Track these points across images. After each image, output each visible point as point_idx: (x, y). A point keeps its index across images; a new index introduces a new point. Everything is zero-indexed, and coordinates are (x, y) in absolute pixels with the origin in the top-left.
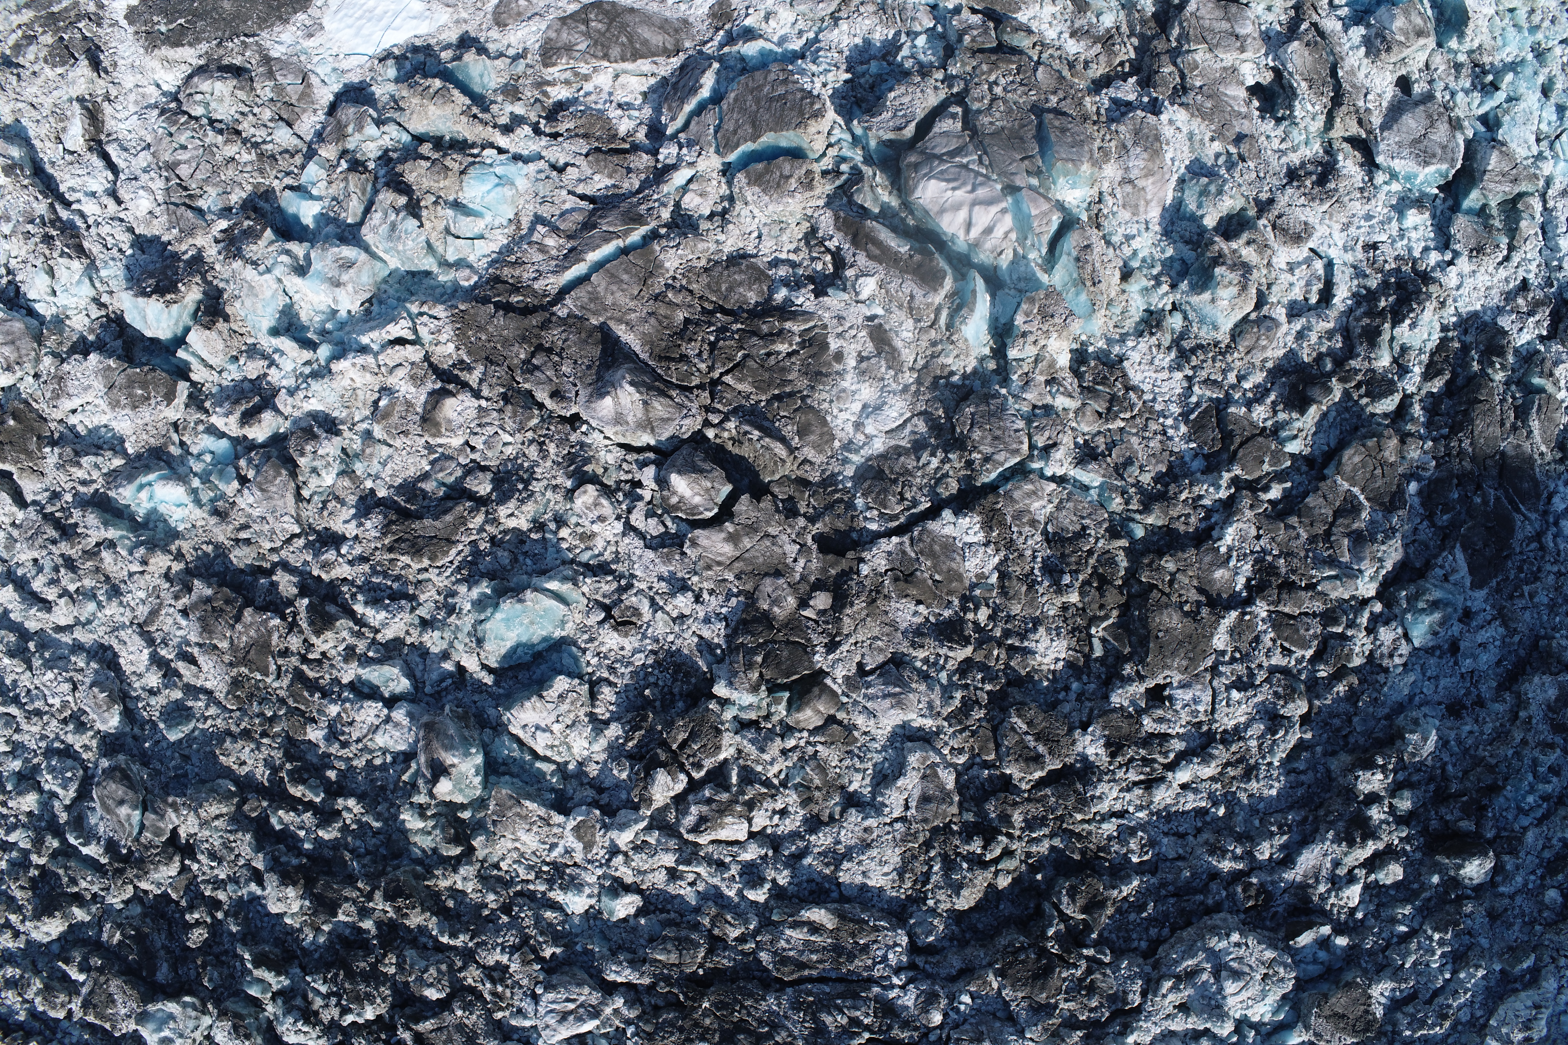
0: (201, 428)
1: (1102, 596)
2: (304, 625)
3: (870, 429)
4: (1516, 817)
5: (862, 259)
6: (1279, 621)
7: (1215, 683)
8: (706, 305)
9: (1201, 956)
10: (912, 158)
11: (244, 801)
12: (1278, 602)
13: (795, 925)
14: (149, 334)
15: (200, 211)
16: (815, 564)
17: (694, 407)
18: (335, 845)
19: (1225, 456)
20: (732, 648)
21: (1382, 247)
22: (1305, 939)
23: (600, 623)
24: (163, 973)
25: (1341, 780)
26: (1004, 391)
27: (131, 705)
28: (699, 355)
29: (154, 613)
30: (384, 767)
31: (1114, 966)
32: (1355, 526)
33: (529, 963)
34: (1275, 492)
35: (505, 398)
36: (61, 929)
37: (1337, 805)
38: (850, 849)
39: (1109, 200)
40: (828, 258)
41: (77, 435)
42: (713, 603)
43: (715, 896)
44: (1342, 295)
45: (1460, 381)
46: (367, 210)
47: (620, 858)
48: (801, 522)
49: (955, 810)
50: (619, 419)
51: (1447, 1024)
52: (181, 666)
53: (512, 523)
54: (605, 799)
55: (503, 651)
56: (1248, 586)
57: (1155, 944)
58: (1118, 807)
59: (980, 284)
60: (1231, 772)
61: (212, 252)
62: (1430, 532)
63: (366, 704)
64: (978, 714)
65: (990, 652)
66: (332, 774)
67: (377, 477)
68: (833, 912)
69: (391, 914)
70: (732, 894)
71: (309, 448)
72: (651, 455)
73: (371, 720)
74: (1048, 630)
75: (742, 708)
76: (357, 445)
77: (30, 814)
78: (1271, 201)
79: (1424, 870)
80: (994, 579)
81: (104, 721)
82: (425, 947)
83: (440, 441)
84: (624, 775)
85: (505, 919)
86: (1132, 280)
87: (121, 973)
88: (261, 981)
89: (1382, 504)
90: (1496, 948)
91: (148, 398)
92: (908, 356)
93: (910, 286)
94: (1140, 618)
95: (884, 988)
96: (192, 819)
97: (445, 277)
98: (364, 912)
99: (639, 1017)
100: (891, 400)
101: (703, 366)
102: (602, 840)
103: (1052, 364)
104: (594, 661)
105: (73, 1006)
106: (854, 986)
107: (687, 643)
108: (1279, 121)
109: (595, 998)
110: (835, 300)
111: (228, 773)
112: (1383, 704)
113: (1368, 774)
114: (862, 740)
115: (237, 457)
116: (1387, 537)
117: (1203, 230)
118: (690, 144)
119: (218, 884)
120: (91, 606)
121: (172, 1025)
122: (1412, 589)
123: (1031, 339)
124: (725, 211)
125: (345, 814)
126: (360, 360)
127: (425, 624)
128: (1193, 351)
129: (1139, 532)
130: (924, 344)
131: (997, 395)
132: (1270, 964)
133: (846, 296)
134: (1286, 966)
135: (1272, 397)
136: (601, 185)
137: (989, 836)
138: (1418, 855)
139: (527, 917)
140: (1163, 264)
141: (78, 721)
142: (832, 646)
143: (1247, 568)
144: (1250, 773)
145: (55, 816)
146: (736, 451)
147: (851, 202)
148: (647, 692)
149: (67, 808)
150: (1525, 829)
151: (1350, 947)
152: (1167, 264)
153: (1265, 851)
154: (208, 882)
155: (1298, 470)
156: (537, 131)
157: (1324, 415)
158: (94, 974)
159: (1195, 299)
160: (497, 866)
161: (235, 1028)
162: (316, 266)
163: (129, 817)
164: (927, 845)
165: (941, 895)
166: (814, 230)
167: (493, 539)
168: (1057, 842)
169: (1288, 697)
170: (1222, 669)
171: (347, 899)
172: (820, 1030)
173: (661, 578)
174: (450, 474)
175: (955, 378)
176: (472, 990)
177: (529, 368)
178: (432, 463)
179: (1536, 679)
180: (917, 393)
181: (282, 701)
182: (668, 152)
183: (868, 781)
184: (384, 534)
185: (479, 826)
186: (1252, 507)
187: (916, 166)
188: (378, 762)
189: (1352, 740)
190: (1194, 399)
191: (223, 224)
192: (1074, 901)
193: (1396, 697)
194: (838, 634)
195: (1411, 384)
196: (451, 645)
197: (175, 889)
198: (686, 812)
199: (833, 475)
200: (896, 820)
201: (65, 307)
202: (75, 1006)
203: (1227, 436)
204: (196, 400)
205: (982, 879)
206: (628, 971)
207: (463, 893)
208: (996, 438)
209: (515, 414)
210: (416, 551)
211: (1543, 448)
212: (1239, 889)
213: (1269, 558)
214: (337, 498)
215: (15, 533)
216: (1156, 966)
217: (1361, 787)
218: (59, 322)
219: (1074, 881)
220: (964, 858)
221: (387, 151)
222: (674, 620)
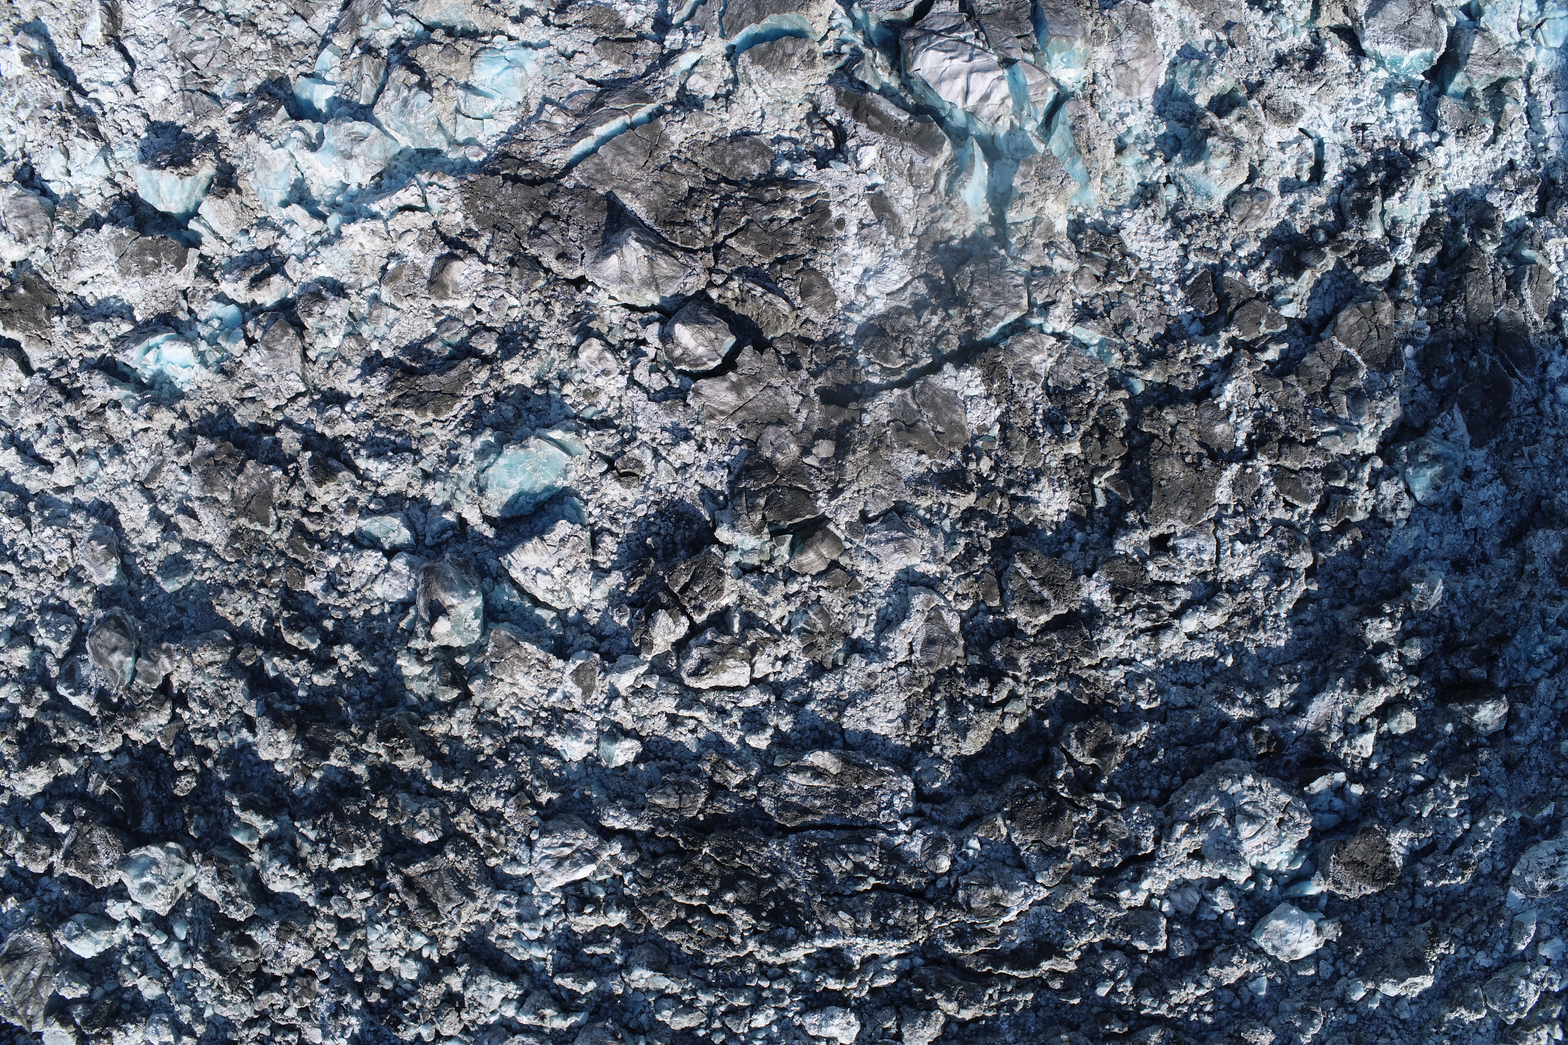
0: (210, 295)
1: (1103, 446)
2: (306, 478)
3: (871, 291)
4: (1527, 670)
5: (863, 130)
6: (1280, 475)
7: (1219, 533)
8: (711, 177)
9: (1215, 799)
10: (911, 34)
11: (238, 651)
12: (1279, 456)
13: (798, 770)
14: (161, 208)
15: (215, 97)
16: (817, 415)
17: (699, 267)
18: (330, 692)
19: (1222, 320)
20: (735, 492)
21: (1371, 128)
22: (1319, 785)
23: (603, 474)
24: (148, 822)
25: (1349, 630)
26: (1003, 252)
27: (128, 561)
28: (704, 219)
29: (156, 470)
30: (382, 617)
31: (1126, 811)
32: (1353, 384)
33: (525, 807)
34: (1272, 353)
35: (512, 262)
36: (47, 780)
37: (1346, 654)
38: (853, 696)
39: (1104, 81)
40: (830, 134)
41: (86, 307)
42: (716, 452)
43: (717, 743)
44: (1333, 173)
45: (1451, 253)
46: (380, 91)
47: (620, 701)
48: (804, 375)
49: (960, 652)
50: (624, 278)
51: (1469, 874)
52: (181, 520)
53: (516, 379)
54: (605, 646)
55: (505, 499)
56: (1248, 441)
57: (1166, 793)
58: (1125, 655)
59: (978, 151)
60: (1238, 622)
61: (225, 133)
62: (1428, 395)
63: (366, 553)
64: (982, 560)
65: (993, 501)
66: (329, 624)
67: (383, 338)
68: (837, 756)
69: (385, 758)
70: (733, 741)
71: (316, 309)
72: (656, 314)
73: (371, 569)
74: (1051, 481)
75: (744, 553)
76: (364, 309)
77: (21, 669)
78: (1261, 84)
79: (1436, 720)
80: (995, 431)
81: (101, 574)
82: (418, 793)
83: (447, 303)
84: (625, 622)
85: (501, 763)
86: (1126, 153)
87: (104, 824)
88: (248, 827)
89: (1379, 365)
90: (1514, 799)
91: (159, 265)
92: (908, 222)
93: (909, 153)
94: (1142, 468)
95: (890, 834)
96: (186, 666)
97: (453, 155)
98: (357, 757)
99: (636, 864)
100: (892, 264)
101: (707, 230)
102: (601, 684)
103: (1050, 226)
104: (596, 512)
105: (54, 859)
106: (860, 832)
107: (690, 492)
108: (1266, 11)
109: (592, 842)
110: (836, 171)
111: (224, 623)
112: (1388, 557)
113: (1376, 622)
114: (866, 586)
115: (245, 322)
116: (1385, 395)
117: (1194, 108)
118: (695, 30)
119: (209, 732)
120: (93, 465)
121: (154, 870)
122: (1413, 445)
123: (1028, 200)
124: (729, 93)
125: (341, 662)
126: (370, 224)
127: (427, 476)
128: (1188, 221)
129: (1140, 388)
130: (924, 210)
131: (996, 255)
132: (1286, 808)
133: (847, 168)
134: (1301, 812)
135: (1267, 263)
136: (609, 71)
137: (995, 677)
138: (1430, 705)
139: (523, 762)
140: (1157, 141)
141: (75, 577)
142: (834, 493)
143: (1247, 424)
144: (1256, 624)
145: (46, 671)
146: (739, 311)
147: (852, 79)
148: (649, 540)
149: (60, 662)
150: (1537, 681)
151: (1365, 797)
152: (1161, 141)
153: (1275, 699)
154: (198, 730)
155: (1295, 334)
156: (546, 22)
157: (1319, 283)
158: (77, 824)
159: (1189, 171)
160: (494, 713)
161: (220, 872)
162: (329, 140)
163: (121, 663)
164: (933, 689)
165: (947, 741)
166: (816, 108)
167: (497, 395)
168: (1064, 687)
169: (1293, 548)
170: (1225, 521)
171: (339, 743)
172: (824, 876)
173: (664, 429)
174: (456, 335)
175: (955, 242)
176: (466, 836)
177: (536, 233)
178: (438, 325)
179: (1540, 533)
180: (917, 257)
181: (282, 554)
182: (674, 39)
183: (871, 627)
184: (389, 390)
185: (477, 671)
186: (1250, 365)
187: (915, 41)
188: (376, 612)
189: (1358, 593)
190: (1190, 266)
191: (238, 106)
192: (1083, 744)
193: (1400, 550)
194: (841, 480)
195: (1403, 254)
196: (453, 496)
197: (165, 738)
198: (688, 656)
199: (835, 335)
200: (901, 664)
201: (79, 187)
202: (56, 859)
203: (1224, 300)
204: (206, 269)
205: (988, 722)
206: (626, 817)
207: (459, 739)
208: (996, 294)
209: (521, 276)
210: (420, 405)
211: (1537, 317)
212: (1251, 736)
213: (1269, 415)
214: (343, 358)
215: (20, 400)
216: (1168, 812)
217: (1369, 635)
218: (73, 200)
219: (1082, 725)
220: (970, 701)
221: (399, 39)
222: (677, 471)
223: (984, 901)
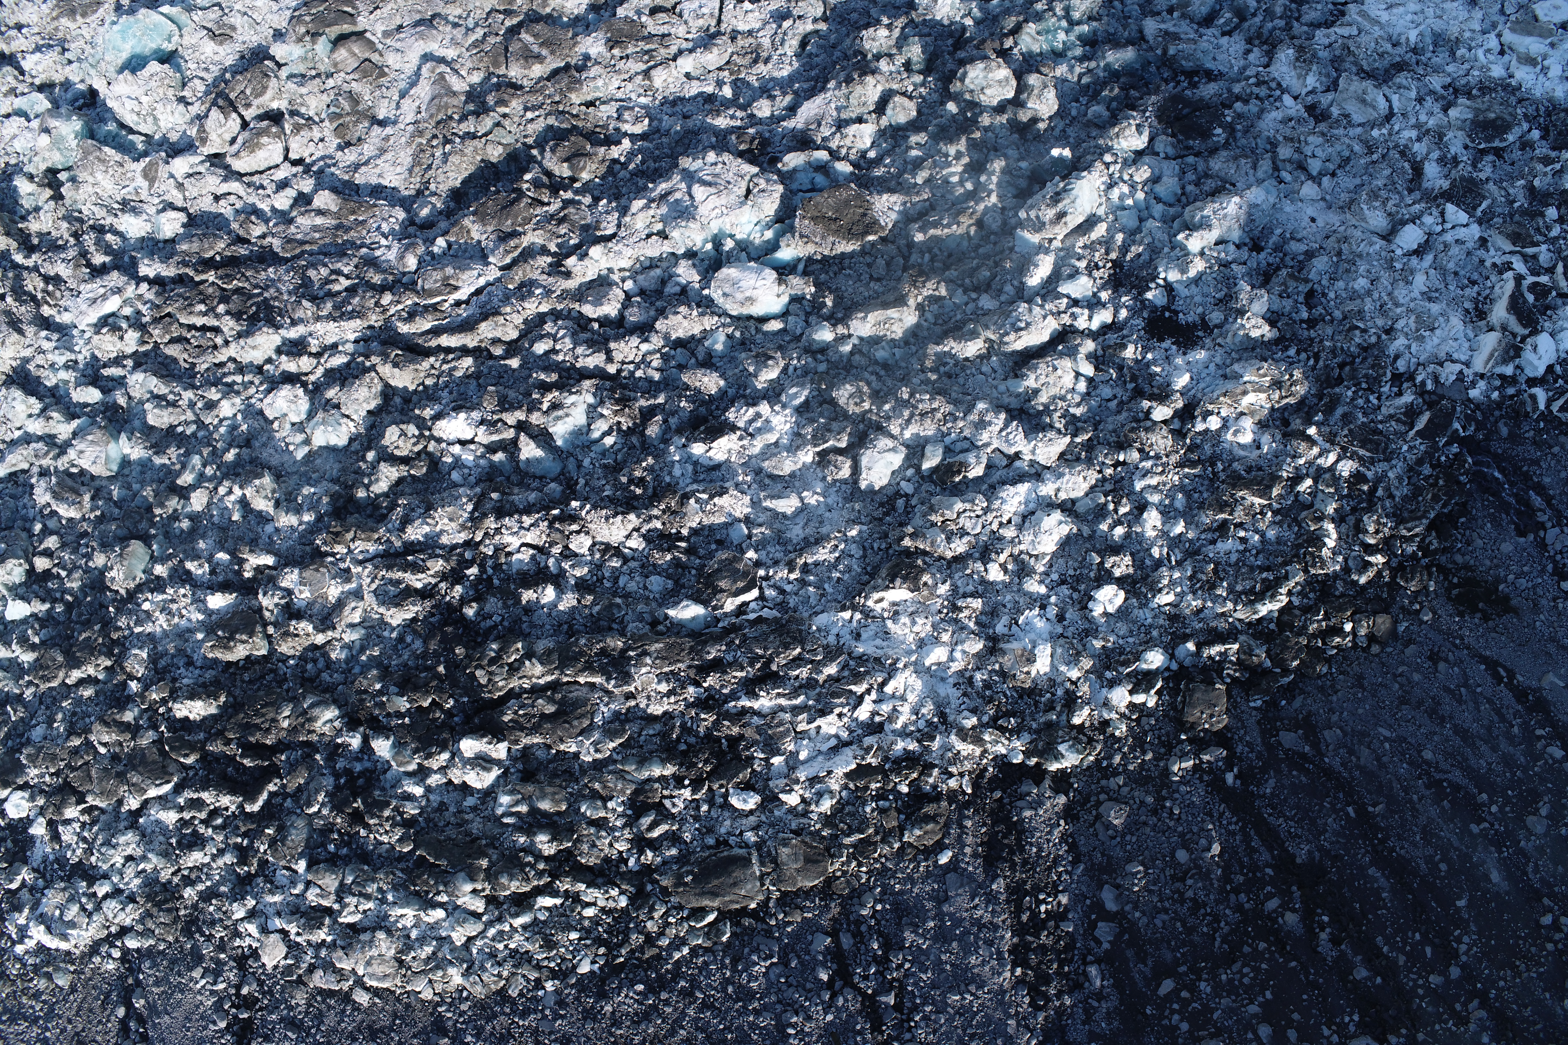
9: (677, 179)
13: (306, 214)
22: (793, 159)
31: (593, 205)
33: (81, 268)
38: (369, 158)
49: (456, 102)
58: (620, 95)
60: (738, 60)
64: (495, 40)
70: (264, 207)
75: (293, 63)
85: (72, 241)
95: (373, 250)
102: (163, 174)
104: (194, 67)
106: (344, 249)
113: (871, 31)
114: (392, 75)
132: (751, 178)
139: (90, 239)
142: (374, 10)
144: (759, 60)
153: (766, 110)
160: (80, 211)
164: (433, 139)
165: (440, 176)
168: (551, 121)
172: (305, 283)
176: (30, 293)
183: (392, 104)
192: (556, 154)
200: (409, 124)
205: (473, 151)
206: (158, 265)
207: (49, 234)
212: (734, 138)
217: (867, 45)
220: (458, 136)
223: (436, 281)
